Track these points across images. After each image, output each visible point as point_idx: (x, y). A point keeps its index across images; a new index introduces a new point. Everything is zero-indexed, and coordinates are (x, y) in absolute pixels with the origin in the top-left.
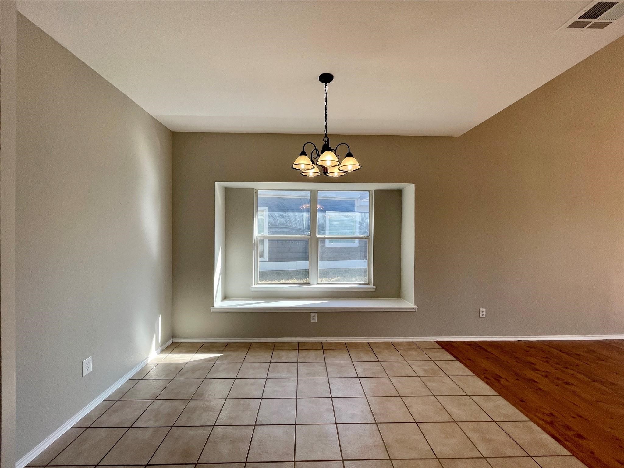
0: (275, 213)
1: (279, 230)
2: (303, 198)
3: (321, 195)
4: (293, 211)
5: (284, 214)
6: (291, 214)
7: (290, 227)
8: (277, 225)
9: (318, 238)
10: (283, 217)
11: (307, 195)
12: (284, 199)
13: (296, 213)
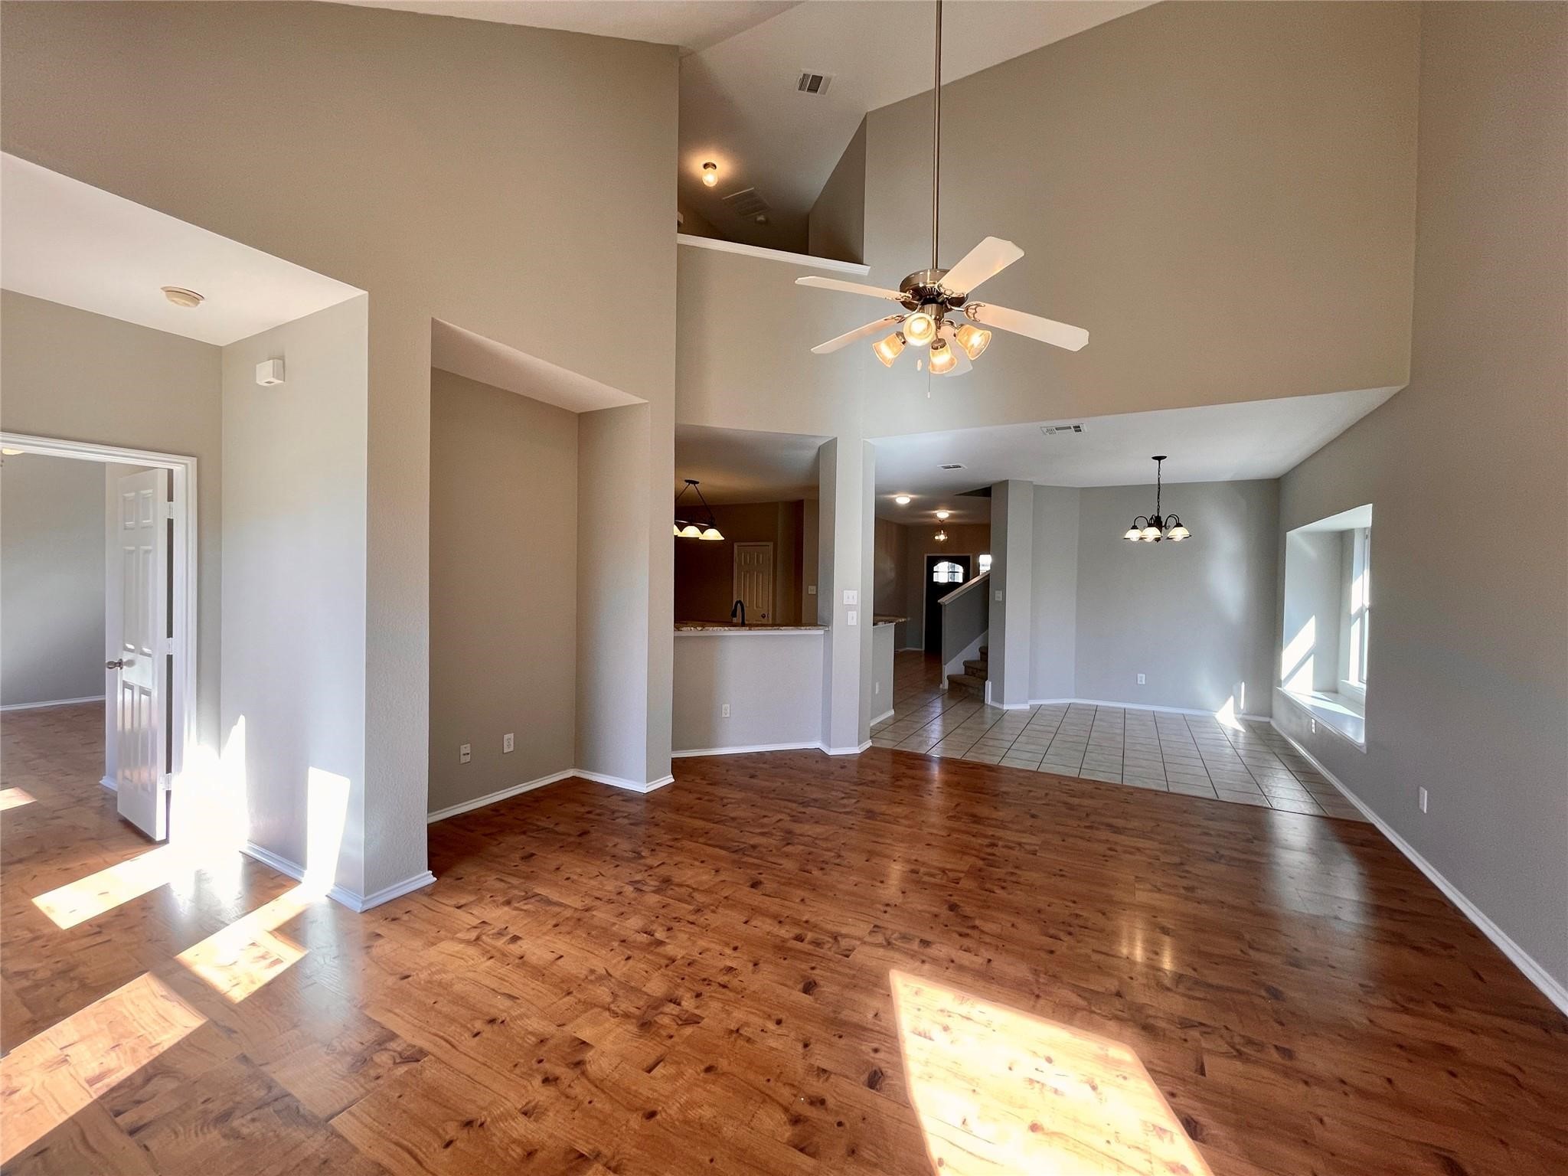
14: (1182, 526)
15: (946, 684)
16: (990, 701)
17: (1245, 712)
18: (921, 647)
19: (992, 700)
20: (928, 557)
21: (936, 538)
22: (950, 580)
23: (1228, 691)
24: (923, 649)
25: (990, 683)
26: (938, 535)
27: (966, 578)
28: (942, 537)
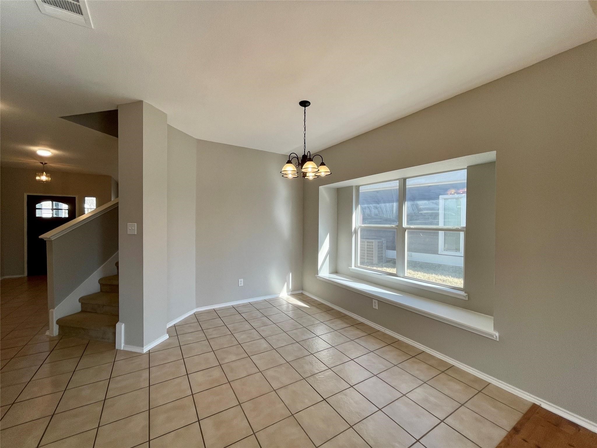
0: (371, 205)
1: (374, 220)
2: (393, 188)
3: (410, 183)
4: (385, 202)
5: (378, 206)
6: (383, 205)
7: (382, 218)
8: (372, 216)
9: (405, 230)
10: (377, 208)
11: (395, 185)
12: (377, 192)
13: (387, 204)
14: (325, 165)
15: (55, 330)
16: (123, 345)
17: (291, 290)
18: (23, 273)
19: (127, 343)
20: (28, 196)
21: (38, 178)
22: (55, 216)
23: (284, 280)
24: (26, 274)
25: (123, 326)
26: (40, 176)
27: (72, 214)
28: (44, 178)
